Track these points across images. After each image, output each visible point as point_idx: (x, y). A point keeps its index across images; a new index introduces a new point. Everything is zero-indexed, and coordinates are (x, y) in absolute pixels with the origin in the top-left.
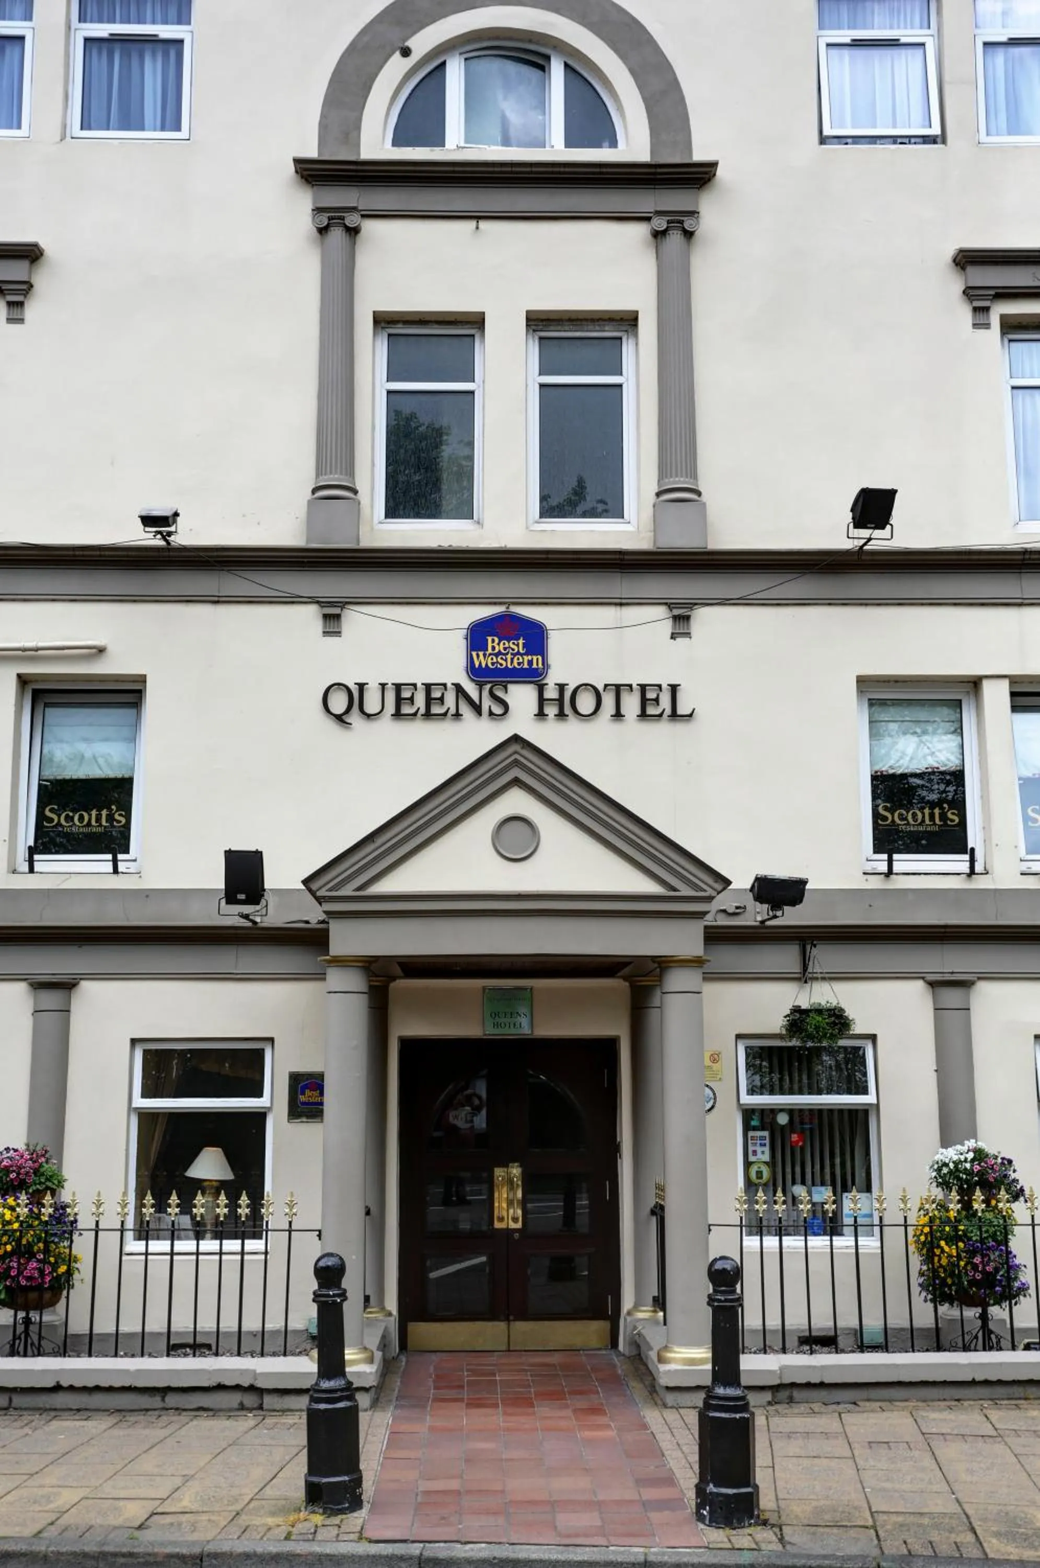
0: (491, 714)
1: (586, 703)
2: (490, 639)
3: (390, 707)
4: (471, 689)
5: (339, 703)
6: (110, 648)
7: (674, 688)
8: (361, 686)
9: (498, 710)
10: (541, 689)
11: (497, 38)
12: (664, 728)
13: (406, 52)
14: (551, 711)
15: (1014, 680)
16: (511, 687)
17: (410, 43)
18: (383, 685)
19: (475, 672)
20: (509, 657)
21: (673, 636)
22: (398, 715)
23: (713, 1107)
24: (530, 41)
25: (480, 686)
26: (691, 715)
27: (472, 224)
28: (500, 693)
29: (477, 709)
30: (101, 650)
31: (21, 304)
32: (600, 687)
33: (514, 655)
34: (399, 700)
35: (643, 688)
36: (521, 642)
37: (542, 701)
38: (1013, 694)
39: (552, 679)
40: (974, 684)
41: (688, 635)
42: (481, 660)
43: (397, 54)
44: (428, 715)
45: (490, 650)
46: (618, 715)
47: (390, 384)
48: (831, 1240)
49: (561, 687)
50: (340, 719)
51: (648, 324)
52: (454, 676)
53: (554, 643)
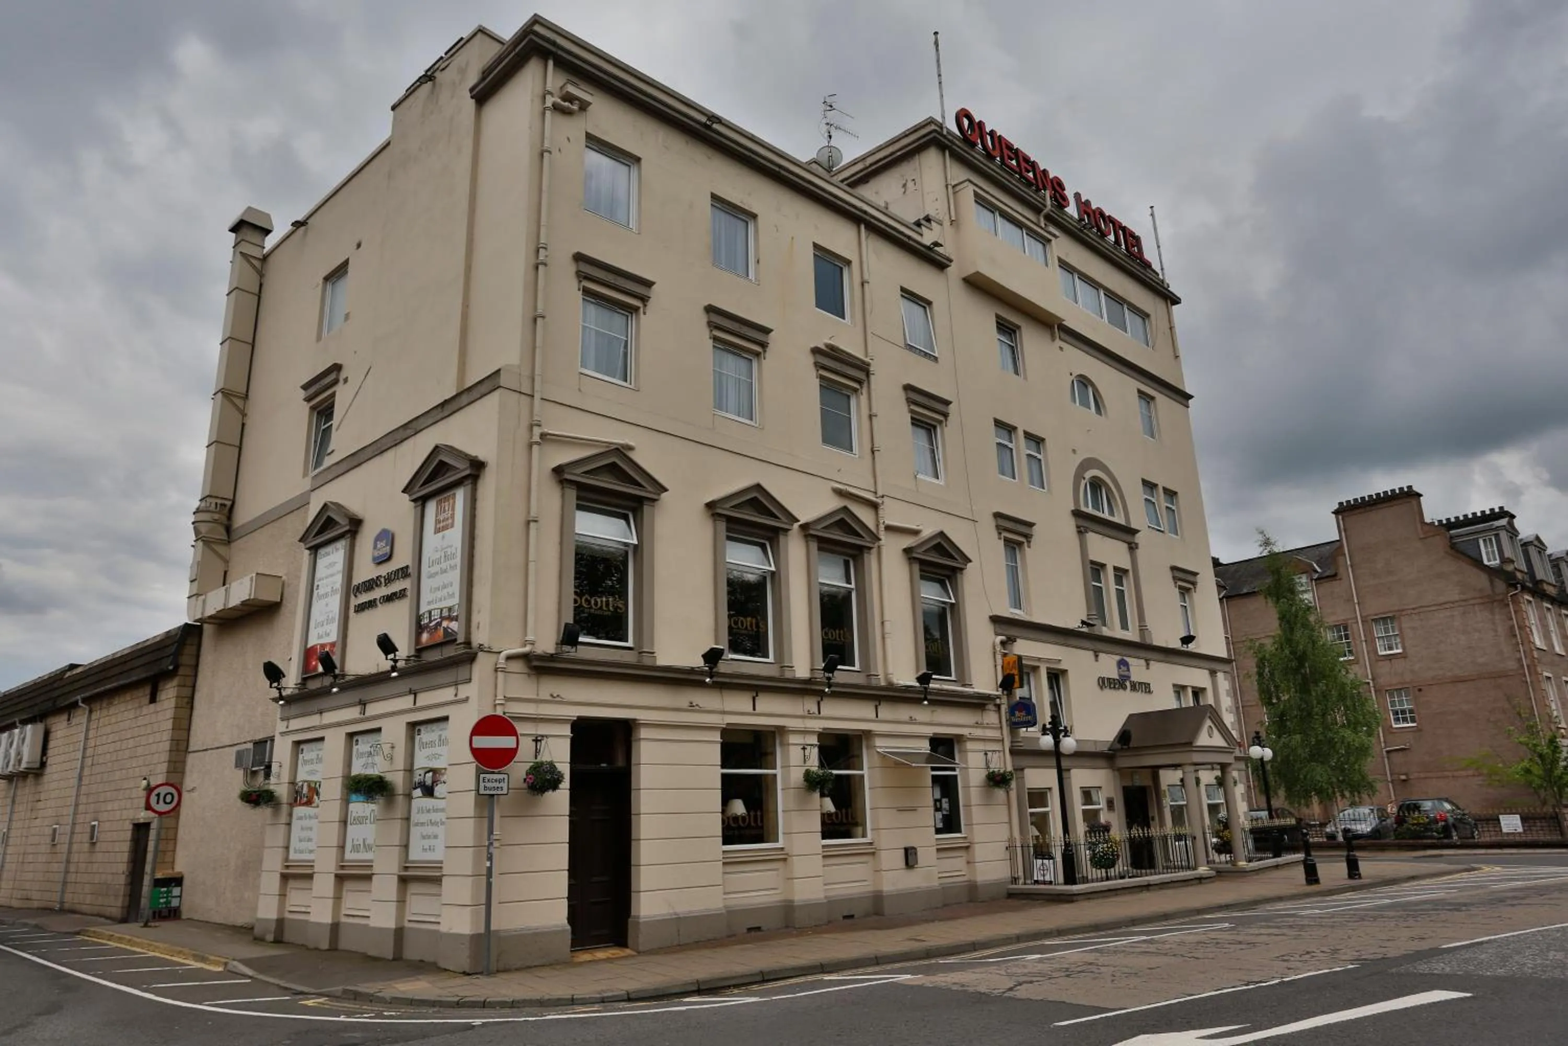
1: (1136, 688)
2: (1122, 666)
3: (1108, 686)
4: (1119, 680)
5: (1101, 683)
7: (1149, 685)
8: (1103, 678)
9: (1125, 688)
10: (1130, 682)
11: (1095, 479)
13: (1084, 478)
14: (1131, 689)
15: (1193, 687)
18: (1107, 678)
22: (1110, 688)
24: (1099, 480)
29: (1122, 688)
30: (1060, 660)
31: (1030, 542)
32: (1137, 683)
33: (1126, 672)
34: (1109, 684)
35: (1145, 684)
36: (1126, 668)
37: (1131, 686)
39: (1132, 679)
40: (1186, 687)
41: (1149, 669)
44: (1114, 688)
45: (1122, 670)
46: (1141, 693)
47: (1091, 582)
49: (1132, 682)
50: (1101, 688)
51: (1131, 573)
52: (1117, 677)
53: (1131, 668)
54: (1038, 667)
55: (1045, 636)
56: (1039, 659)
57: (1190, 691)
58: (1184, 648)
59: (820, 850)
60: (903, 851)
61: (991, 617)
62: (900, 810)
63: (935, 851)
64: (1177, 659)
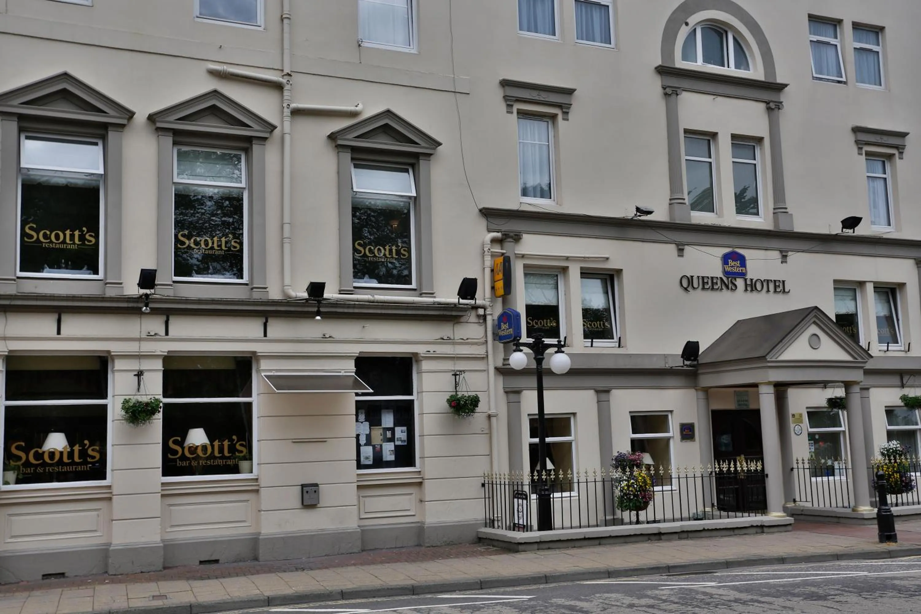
0: (732, 289)
1: (759, 286)
2: (729, 260)
3: (701, 286)
4: (725, 279)
5: (685, 284)
6: (611, 258)
7: (784, 282)
8: (692, 277)
9: (734, 288)
10: (746, 280)
11: (715, 22)
12: (780, 296)
13: (687, 24)
14: (749, 289)
15: (875, 283)
16: (737, 279)
17: (688, 21)
18: (698, 277)
19: (726, 273)
20: (736, 268)
21: (782, 263)
22: (703, 288)
23: (801, 433)
24: (722, 24)
25: (728, 278)
26: (789, 292)
27: (712, 97)
28: (734, 281)
29: (727, 287)
30: (607, 259)
31: (567, 113)
32: (763, 280)
33: (737, 267)
34: (704, 283)
35: (775, 281)
36: (739, 262)
37: (746, 285)
38: (874, 287)
39: (749, 277)
40: (862, 284)
41: (786, 262)
42: (728, 269)
43: (684, 25)
44: (713, 289)
45: (730, 265)
46: (768, 291)
47: (687, 157)
48: (828, 478)
49: (752, 280)
50: (686, 289)
51: (767, 142)
52: (720, 274)
53: (748, 263)
54: (568, 267)
55: (582, 230)
56: (567, 258)
57: (870, 288)
58: (849, 232)
59: (159, 488)
60: (300, 487)
61: (480, 211)
62: (297, 442)
63: (356, 487)
64: (839, 247)
